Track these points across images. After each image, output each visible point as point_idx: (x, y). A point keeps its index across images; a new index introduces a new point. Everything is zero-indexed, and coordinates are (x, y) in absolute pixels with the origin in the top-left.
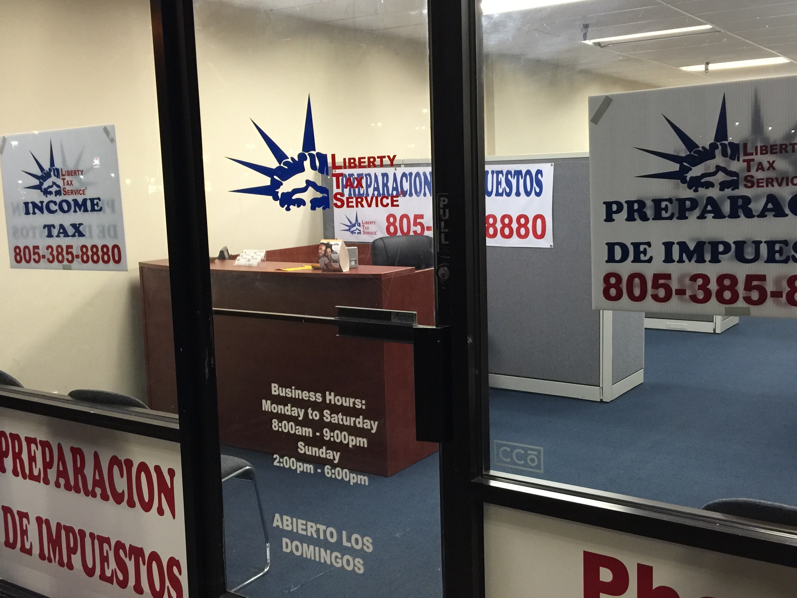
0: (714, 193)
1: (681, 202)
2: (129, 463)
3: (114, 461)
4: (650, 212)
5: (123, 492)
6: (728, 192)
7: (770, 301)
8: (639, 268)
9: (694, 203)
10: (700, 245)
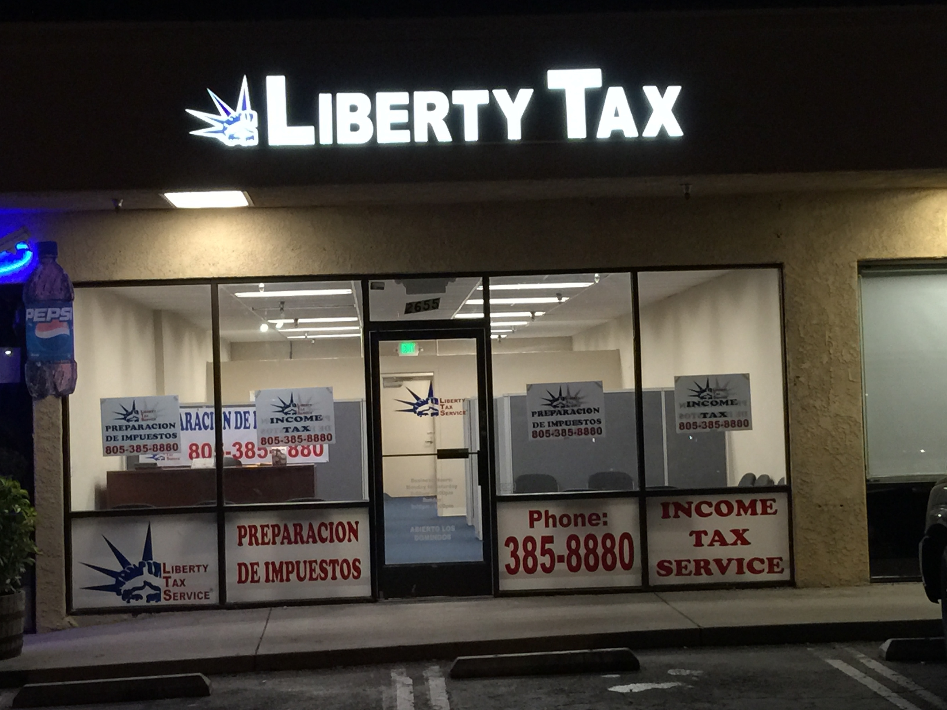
0: (559, 409)
1: (551, 411)
2: (331, 524)
3: (323, 524)
4: (544, 414)
5: (327, 537)
6: (563, 408)
7: (574, 435)
8: (542, 429)
9: (555, 411)
10: (557, 422)
